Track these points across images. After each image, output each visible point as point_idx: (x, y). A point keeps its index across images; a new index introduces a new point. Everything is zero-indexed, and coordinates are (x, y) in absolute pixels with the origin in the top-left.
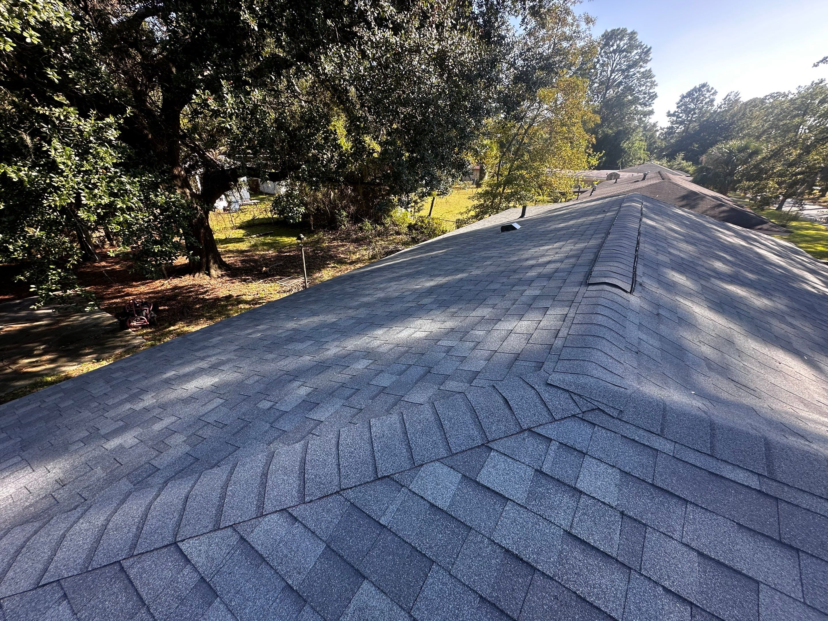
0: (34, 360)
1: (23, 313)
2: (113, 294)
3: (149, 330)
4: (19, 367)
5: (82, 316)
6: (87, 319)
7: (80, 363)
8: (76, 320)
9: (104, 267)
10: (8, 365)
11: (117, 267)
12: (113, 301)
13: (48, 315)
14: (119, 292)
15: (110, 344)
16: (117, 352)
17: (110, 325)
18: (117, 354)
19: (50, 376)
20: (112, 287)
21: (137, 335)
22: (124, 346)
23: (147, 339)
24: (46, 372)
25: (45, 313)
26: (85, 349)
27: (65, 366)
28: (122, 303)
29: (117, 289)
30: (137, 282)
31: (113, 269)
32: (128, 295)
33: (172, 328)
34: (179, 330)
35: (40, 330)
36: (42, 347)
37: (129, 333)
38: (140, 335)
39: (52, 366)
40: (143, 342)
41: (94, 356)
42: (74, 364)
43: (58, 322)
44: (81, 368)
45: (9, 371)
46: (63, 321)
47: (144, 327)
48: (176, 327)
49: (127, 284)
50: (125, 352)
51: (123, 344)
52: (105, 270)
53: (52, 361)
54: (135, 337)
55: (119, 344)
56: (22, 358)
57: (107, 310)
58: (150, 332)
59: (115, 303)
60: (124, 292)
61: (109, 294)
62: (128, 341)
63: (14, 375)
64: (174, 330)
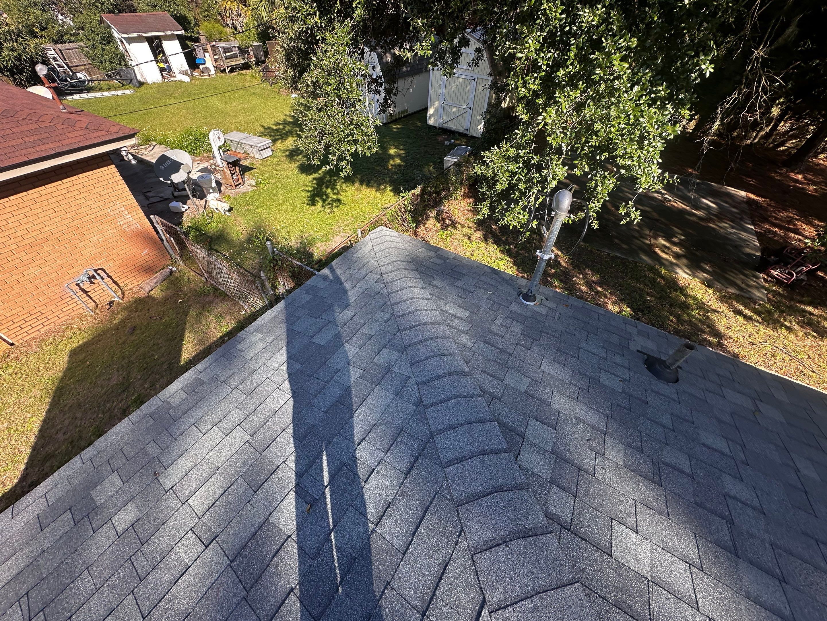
0: (668, 245)
1: (693, 195)
2: (781, 220)
3: (780, 291)
4: (656, 244)
5: (733, 227)
6: (735, 234)
7: (694, 275)
8: (724, 228)
9: (797, 181)
10: (651, 237)
11: (811, 188)
12: (774, 229)
13: (708, 208)
14: (789, 223)
15: (731, 276)
16: (730, 290)
17: (750, 255)
18: (728, 292)
19: (666, 270)
20: (787, 210)
21: (763, 287)
22: (740, 289)
23: (769, 300)
24: (666, 263)
25: (707, 205)
26: (707, 265)
27: (681, 268)
28: (782, 237)
29: (790, 217)
30: (820, 221)
31: (803, 189)
32: (796, 232)
33: (810, 309)
34: (815, 318)
35: (692, 219)
36: (682, 238)
37: (758, 278)
38: (766, 289)
39: (673, 260)
40: (763, 300)
41: (709, 277)
42: (689, 272)
43: (710, 220)
44: (689, 281)
45: (648, 242)
46: (714, 222)
47: (779, 282)
48: (817, 312)
49: (806, 217)
50: (737, 295)
51: (743, 285)
52: (795, 186)
53: (677, 256)
54: (759, 287)
55: (739, 282)
56: (662, 237)
57: (759, 236)
58: (779, 294)
59: (775, 233)
60: (795, 225)
61: (776, 218)
62: (749, 286)
63: (646, 247)
64: (810, 313)
